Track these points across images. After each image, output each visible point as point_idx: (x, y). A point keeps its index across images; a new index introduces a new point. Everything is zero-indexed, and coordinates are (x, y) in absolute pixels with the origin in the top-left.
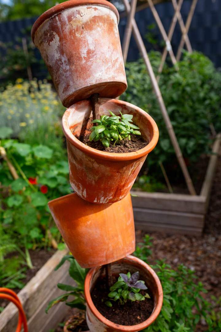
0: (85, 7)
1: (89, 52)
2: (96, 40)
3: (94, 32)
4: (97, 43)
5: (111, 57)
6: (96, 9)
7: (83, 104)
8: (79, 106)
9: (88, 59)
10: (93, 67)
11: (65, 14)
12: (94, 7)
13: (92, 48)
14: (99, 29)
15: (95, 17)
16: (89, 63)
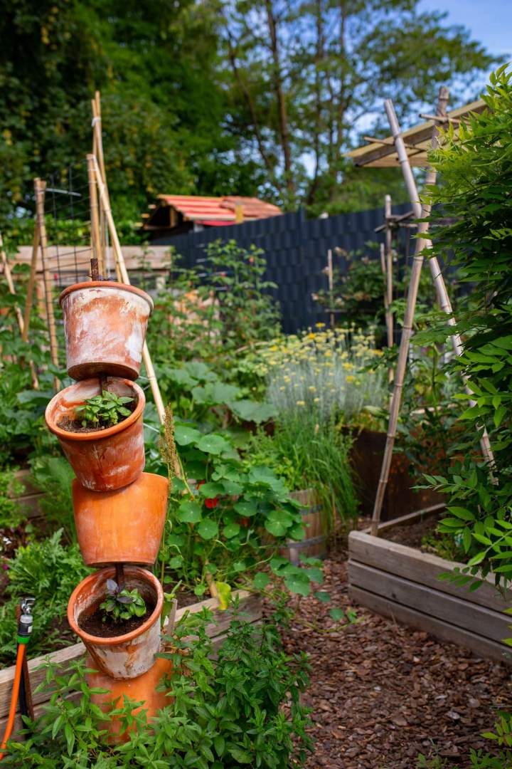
0: (88, 290)
1: (82, 333)
2: (91, 321)
3: (91, 313)
4: (92, 324)
5: (104, 338)
6: (98, 291)
7: (92, 381)
8: (86, 383)
9: (80, 339)
10: (82, 348)
11: (73, 295)
12: (97, 289)
13: (85, 329)
14: (97, 310)
15: (96, 299)
16: (80, 344)
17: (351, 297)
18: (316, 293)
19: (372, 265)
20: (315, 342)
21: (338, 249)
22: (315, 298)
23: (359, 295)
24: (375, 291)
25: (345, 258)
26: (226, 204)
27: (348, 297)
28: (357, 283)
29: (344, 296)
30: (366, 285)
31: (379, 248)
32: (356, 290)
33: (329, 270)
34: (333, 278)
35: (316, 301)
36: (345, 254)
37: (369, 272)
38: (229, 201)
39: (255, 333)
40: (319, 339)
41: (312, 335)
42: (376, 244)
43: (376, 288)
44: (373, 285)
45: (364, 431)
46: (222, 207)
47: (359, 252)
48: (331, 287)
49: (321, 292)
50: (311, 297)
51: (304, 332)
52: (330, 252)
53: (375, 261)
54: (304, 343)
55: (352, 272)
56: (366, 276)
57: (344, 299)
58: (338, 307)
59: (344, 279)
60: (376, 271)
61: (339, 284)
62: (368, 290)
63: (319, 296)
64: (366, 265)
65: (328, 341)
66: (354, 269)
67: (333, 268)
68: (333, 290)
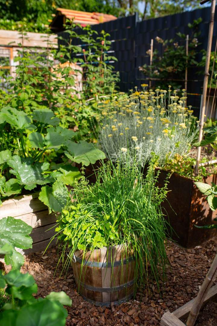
17: (164, 69)
18: (142, 66)
19: (179, 48)
20: (139, 98)
21: (158, 38)
22: (141, 69)
23: (170, 69)
24: (180, 66)
25: (162, 44)
26: (95, 16)
27: (162, 70)
28: (168, 61)
29: (159, 68)
30: (175, 62)
31: (186, 38)
32: (168, 65)
33: (151, 52)
34: (153, 57)
35: (141, 71)
36: (162, 41)
37: (177, 53)
38: (97, 15)
39: (100, 89)
40: (142, 96)
41: (137, 93)
42: (184, 35)
43: (181, 65)
44: (179, 63)
45: (174, 175)
46: (92, 18)
47: (171, 41)
48: (151, 63)
49: (145, 66)
50: (139, 69)
51: (131, 90)
52: (152, 41)
53: (182, 47)
54: (131, 98)
55: (166, 53)
56: (175, 56)
57: (159, 71)
58: (155, 76)
59: (160, 58)
60: (182, 53)
61: (156, 61)
62: (175, 66)
63: (144, 68)
64: (175, 49)
65: (149, 98)
66: (167, 52)
67: (153, 51)
68: (152, 65)
